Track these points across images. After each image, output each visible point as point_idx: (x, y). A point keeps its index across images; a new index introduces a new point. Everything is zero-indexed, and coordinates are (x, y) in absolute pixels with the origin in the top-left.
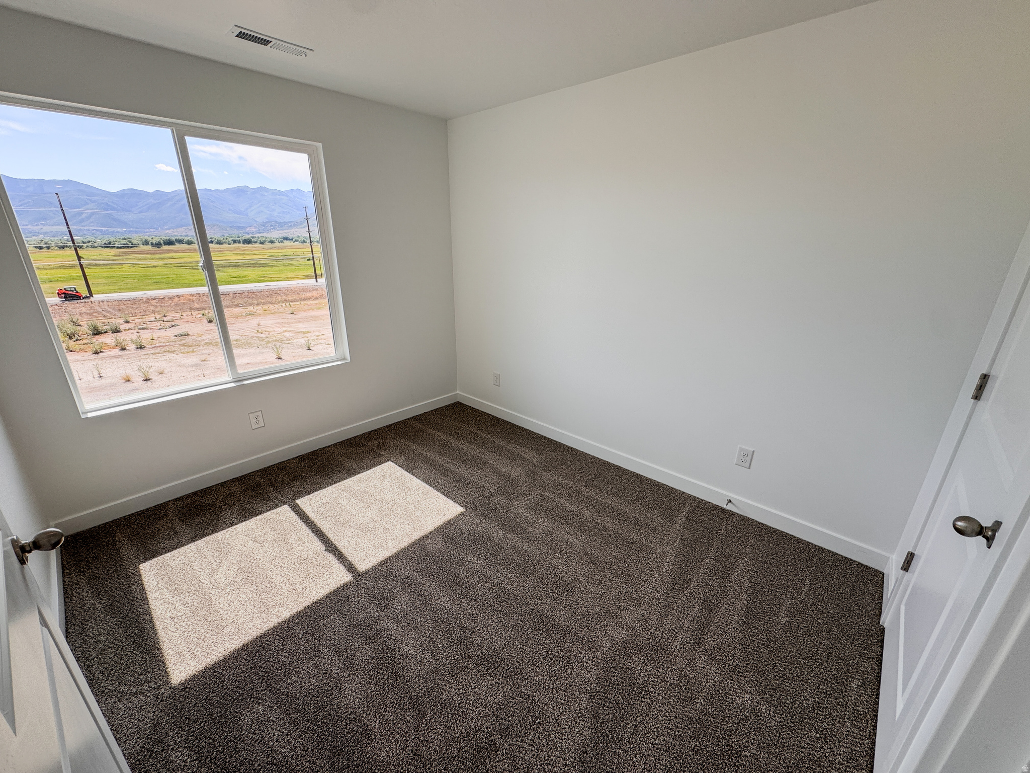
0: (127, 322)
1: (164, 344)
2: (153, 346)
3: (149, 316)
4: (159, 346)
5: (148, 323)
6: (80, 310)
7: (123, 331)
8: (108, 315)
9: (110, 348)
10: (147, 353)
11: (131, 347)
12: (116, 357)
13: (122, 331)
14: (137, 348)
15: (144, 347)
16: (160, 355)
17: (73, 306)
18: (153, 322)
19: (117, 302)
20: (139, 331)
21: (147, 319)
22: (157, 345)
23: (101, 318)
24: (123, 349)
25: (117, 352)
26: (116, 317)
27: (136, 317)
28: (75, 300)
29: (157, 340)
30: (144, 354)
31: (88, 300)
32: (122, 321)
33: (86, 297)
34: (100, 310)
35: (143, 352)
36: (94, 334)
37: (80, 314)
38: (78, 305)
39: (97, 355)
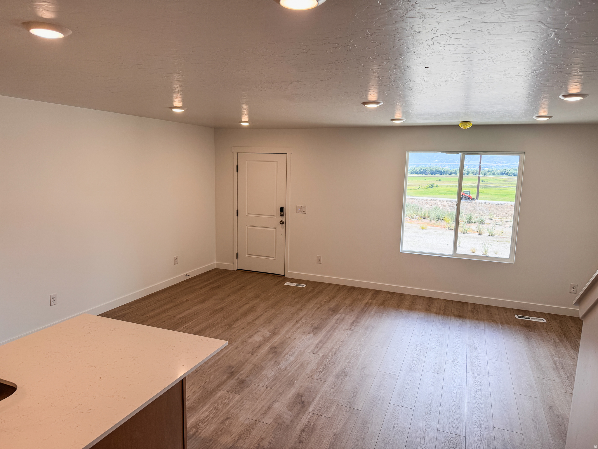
0: (491, 219)
1: (508, 237)
2: (500, 236)
3: (508, 218)
4: (504, 238)
5: (504, 222)
6: (467, 207)
7: (486, 224)
8: (481, 213)
9: (473, 232)
10: (494, 239)
11: (486, 234)
12: (473, 238)
13: (484, 224)
14: (489, 235)
15: (494, 236)
16: (502, 242)
17: (464, 203)
18: (508, 222)
19: (490, 205)
20: (496, 226)
21: (505, 219)
22: (503, 236)
23: (476, 214)
24: (480, 234)
25: (476, 235)
26: (486, 215)
27: (498, 217)
28: (467, 200)
29: (504, 233)
30: (492, 240)
31: (474, 201)
32: (488, 218)
33: (474, 199)
34: (478, 209)
35: (492, 238)
36: (468, 223)
37: (466, 210)
38: (467, 204)
39: (463, 234)
